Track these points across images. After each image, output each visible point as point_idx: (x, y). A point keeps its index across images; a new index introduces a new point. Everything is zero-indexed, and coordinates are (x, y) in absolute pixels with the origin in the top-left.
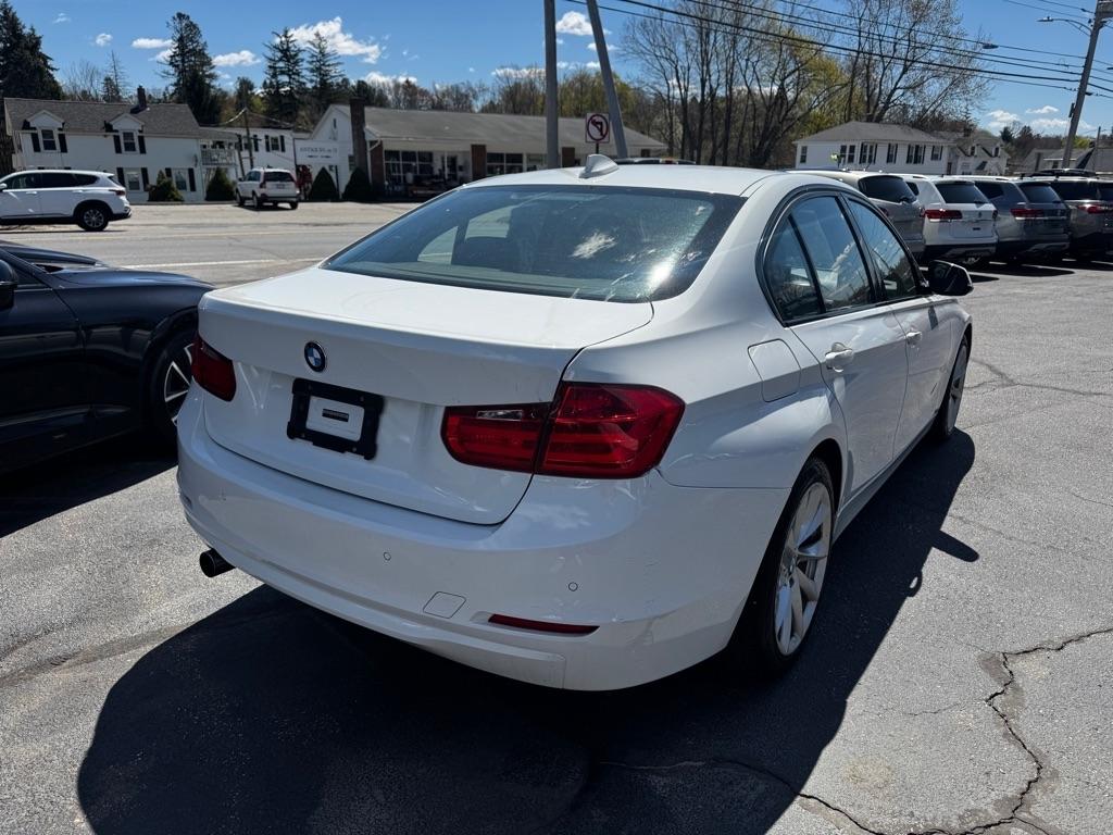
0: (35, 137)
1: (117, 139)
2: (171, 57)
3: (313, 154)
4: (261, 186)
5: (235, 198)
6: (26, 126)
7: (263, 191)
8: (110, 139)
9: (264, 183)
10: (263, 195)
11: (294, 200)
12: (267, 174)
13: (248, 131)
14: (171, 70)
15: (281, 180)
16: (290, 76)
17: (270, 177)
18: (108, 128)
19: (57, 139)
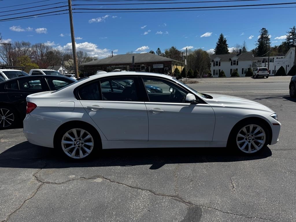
0: (214, 63)
1: (232, 62)
2: (259, 40)
3: (279, 62)
4: (257, 72)
5: (252, 76)
6: (213, 61)
7: (258, 73)
8: (230, 62)
9: (259, 71)
10: (258, 75)
11: (267, 75)
12: (260, 69)
13: (269, 57)
14: (258, 43)
15: (264, 70)
16: (293, 40)
17: (260, 70)
18: (230, 60)
19: (218, 63)
